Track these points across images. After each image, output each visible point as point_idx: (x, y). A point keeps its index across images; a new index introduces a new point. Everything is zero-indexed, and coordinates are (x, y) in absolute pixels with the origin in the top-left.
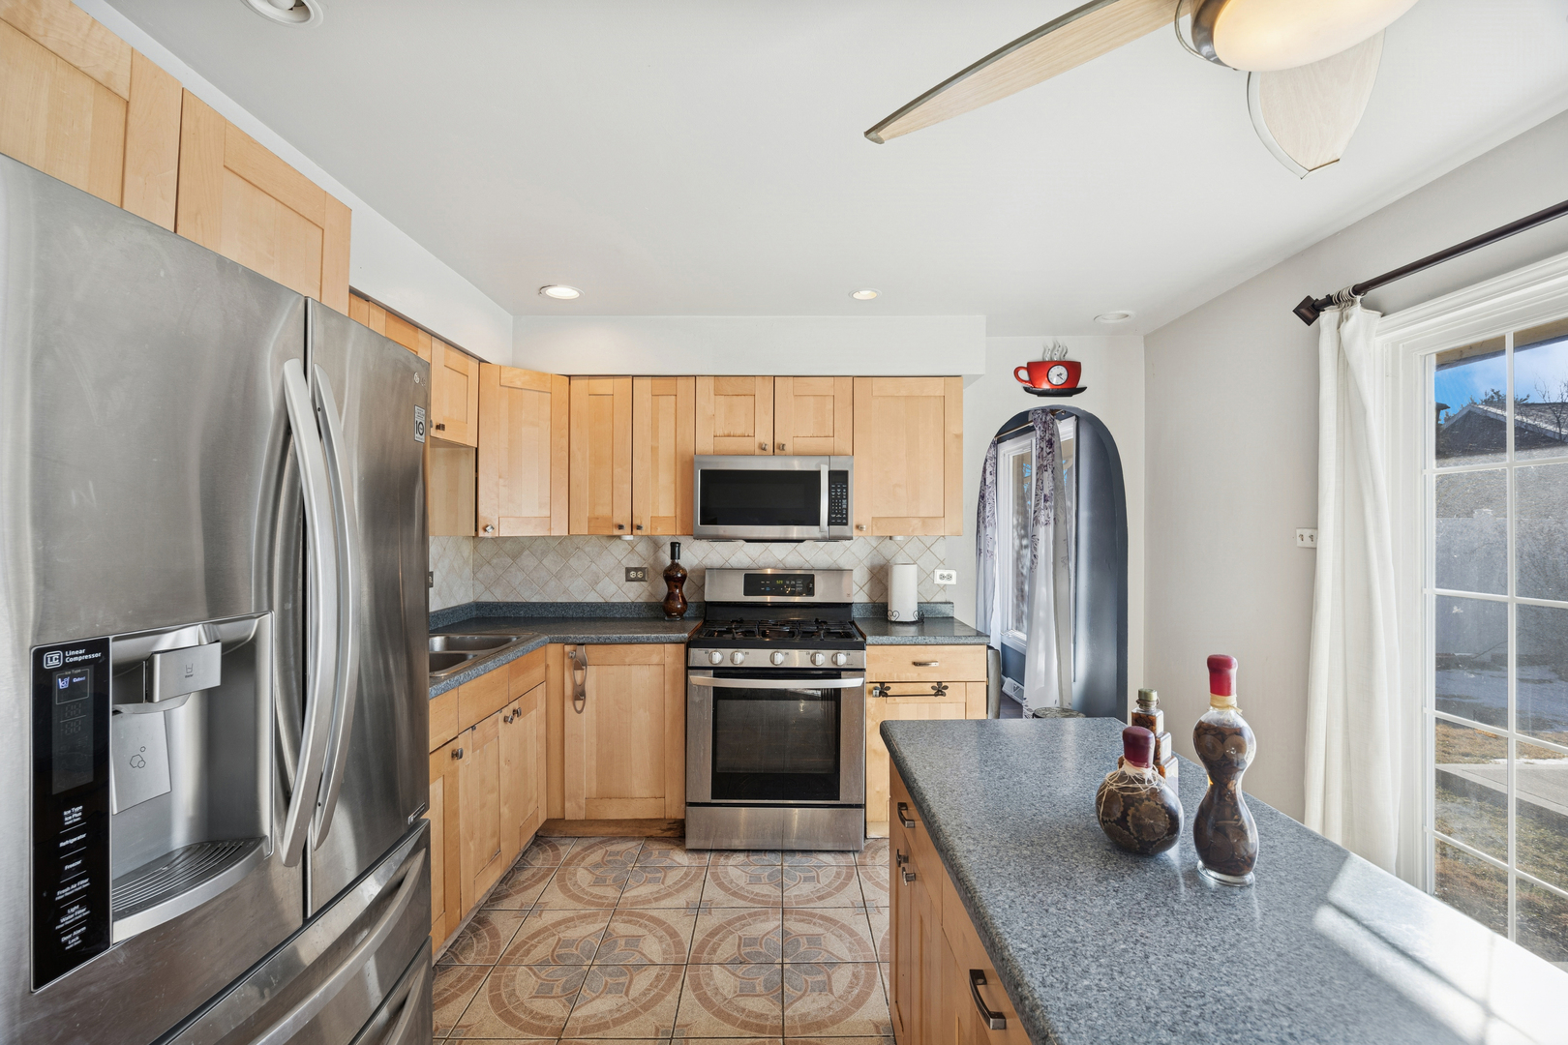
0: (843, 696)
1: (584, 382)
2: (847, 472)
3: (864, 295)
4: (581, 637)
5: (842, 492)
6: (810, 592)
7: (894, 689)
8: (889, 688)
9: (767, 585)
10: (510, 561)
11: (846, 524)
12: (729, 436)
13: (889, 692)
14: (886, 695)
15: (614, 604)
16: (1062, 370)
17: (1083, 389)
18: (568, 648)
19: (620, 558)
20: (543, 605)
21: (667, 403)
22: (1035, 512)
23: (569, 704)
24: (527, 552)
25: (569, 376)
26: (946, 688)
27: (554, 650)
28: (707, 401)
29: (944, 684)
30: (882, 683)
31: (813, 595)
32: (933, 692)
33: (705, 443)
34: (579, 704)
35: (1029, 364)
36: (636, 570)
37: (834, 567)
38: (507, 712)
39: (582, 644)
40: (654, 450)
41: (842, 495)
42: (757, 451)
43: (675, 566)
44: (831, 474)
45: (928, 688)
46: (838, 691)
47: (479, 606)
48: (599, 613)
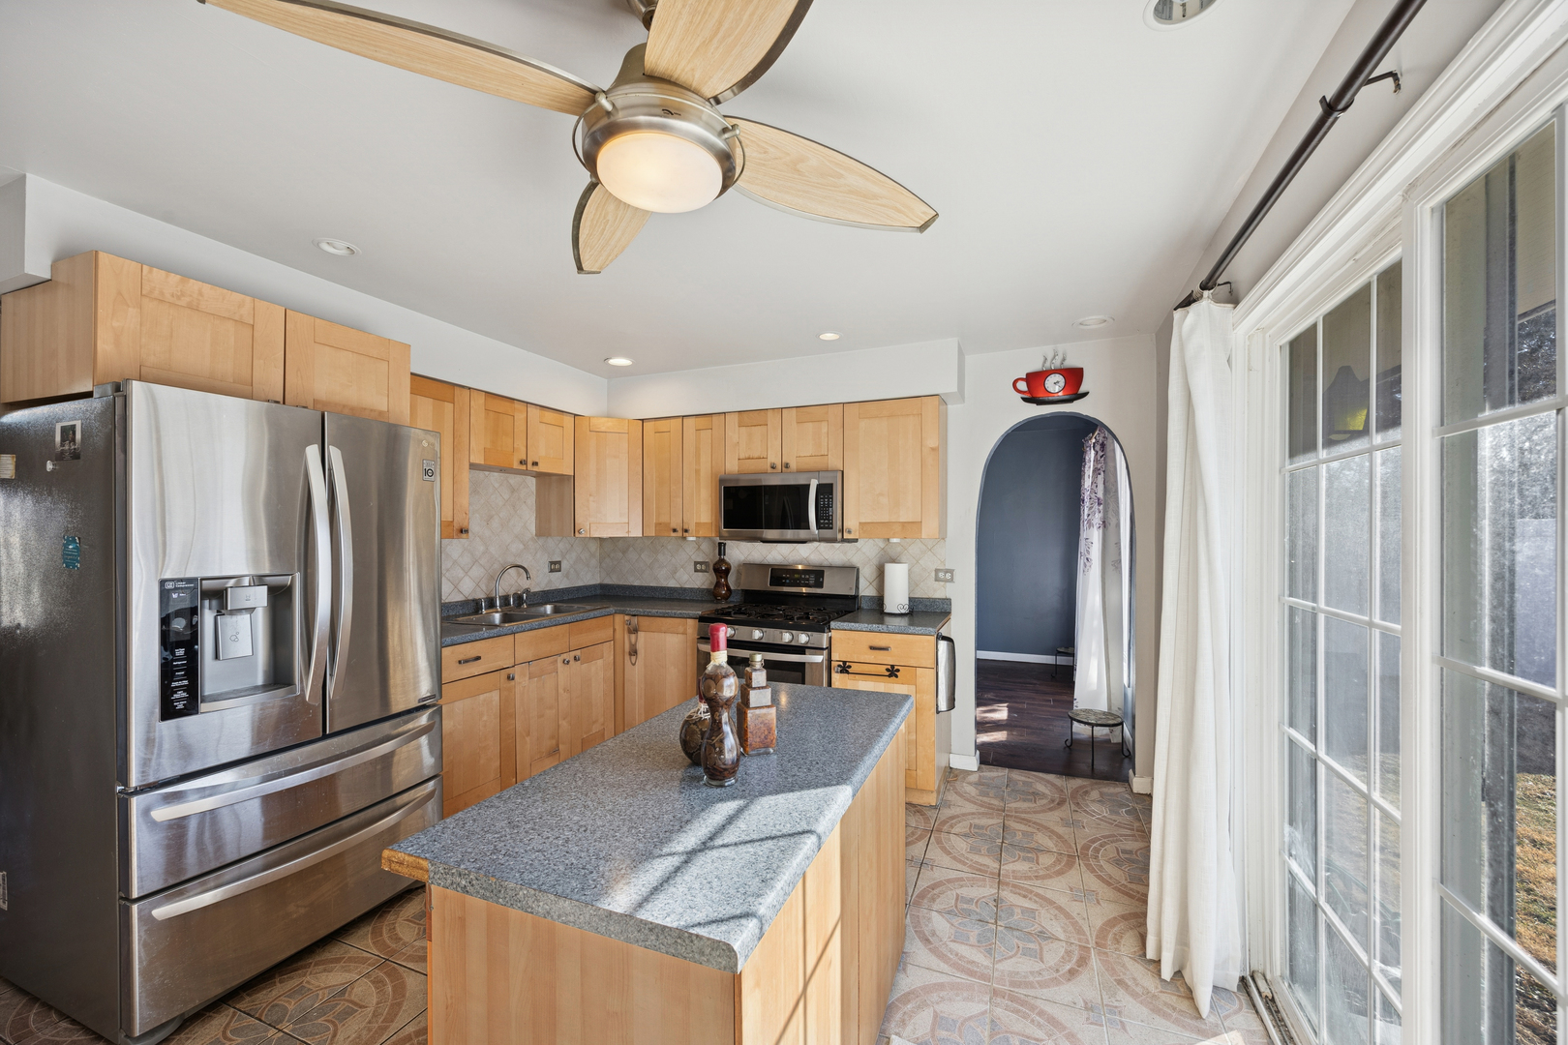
0: (807, 669)
1: (652, 423)
2: (832, 484)
3: (828, 336)
4: (634, 610)
5: (828, 501)
6: (820, 585)
7: (855, 668)
8: (850, 667)
9: (788, 578)
10: (621, 554)
11: (832, 528)
12: (749, 458)
13: (850, 670)
14: (848, 672)
15: (685, 589)
16: (1059, 378)
17: (1085, 394)
18: (627, 618)
19: (690, 554)
20: (641, 588)
21: (706, 435)
22: (1089, 515)
23: (627, 657)
24: (631, 549)
25: (643, 420)
26: (898, 670)
27: (619, 618)
28: (734, 432)
29: (896, 667)
30: (845, 662)
31: (822, 587)
32: (888, 673)
33: (732, 466)
34: (633, 658)
35: (1027, 375)
36: (701, 563)
37: (847, 564)
38: (569, 656)
39: (635, 615)
40: (697, 472)
41: (828, 504)
42: (770, 470)
43: (722, 561)
44: (820, 487)
45: (882, 670)
46: (803, 665)
47: (602, 586)
48: (676, 595)
